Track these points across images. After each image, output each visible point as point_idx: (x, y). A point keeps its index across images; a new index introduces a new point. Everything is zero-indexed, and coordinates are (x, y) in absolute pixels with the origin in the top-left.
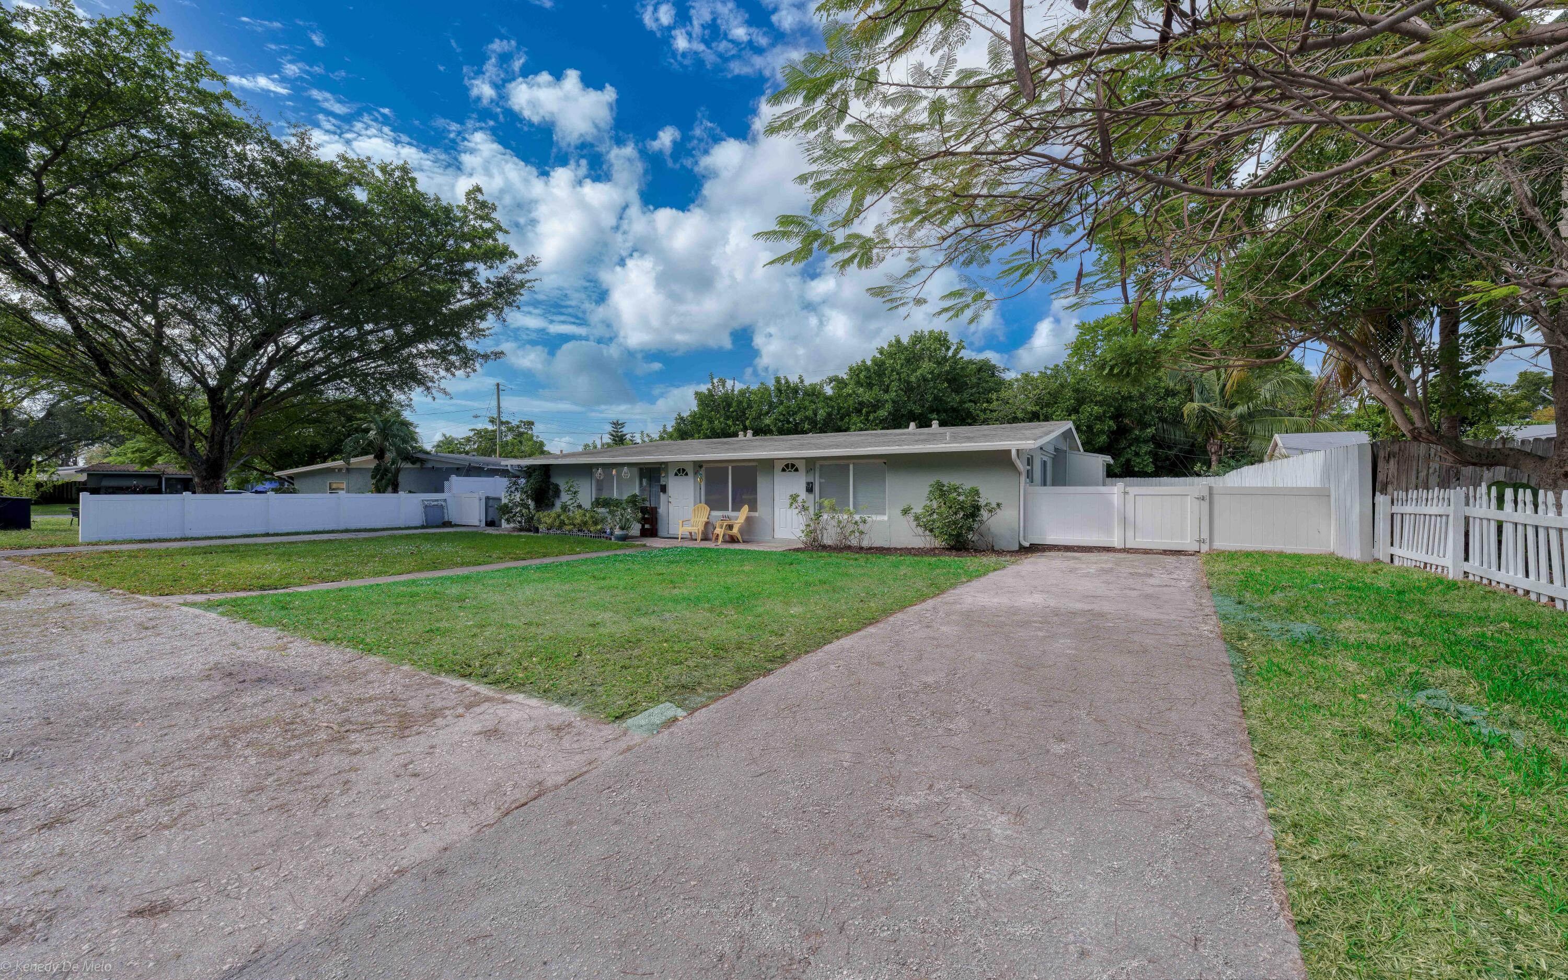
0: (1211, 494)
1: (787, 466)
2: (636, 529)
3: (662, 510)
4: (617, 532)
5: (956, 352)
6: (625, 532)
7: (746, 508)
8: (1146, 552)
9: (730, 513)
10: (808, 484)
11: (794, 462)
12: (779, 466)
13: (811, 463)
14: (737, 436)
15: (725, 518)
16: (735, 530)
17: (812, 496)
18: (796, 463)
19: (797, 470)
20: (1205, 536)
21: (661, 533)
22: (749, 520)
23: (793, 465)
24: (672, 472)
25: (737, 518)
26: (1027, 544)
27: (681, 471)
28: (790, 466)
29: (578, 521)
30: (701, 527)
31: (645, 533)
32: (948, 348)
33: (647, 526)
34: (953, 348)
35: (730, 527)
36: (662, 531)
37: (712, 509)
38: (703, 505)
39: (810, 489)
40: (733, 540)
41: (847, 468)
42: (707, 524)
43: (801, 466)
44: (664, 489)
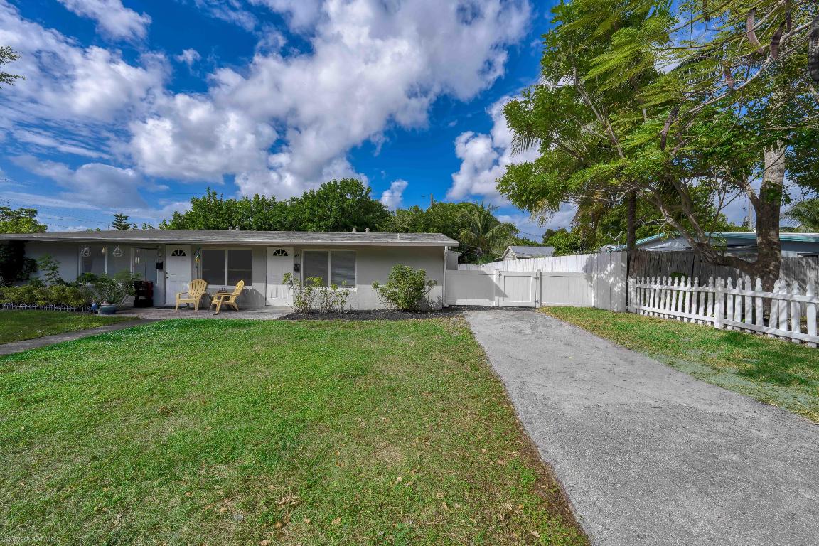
0: (541, 275)
1: (278, 251)
2: (129, 300)
3: (158, 284)
4: (104, 305)
5: (367, 194)
6: (113, 306)
7: (242, 282)
8: (513, 308)
9: (226, 287)
10: (296, 265)
11: (283, 248)
12: (271, 251)
13: (298, 249)
14: (228, 229)
15: (220, 291)
16: (232, 301)
17: (298, 274)
18: (286, 249)
19: (286, 255)
20: (538, 298)
21: (156, 303)
22: (244, 292)
23: (283, 251)
24: (169, 253)
25: (233, 290)
26: (447, 305)
27: (179, 252)
28: (281, 252)
29: (54, 295)
30: (199, 298)
31: (139, 305)
32: (363, 190)
33: (141, 298)
34: (365, 190)
35: (227, 299)
36: (157, 301)
37: (208, 283)
38: (200, 280)
39: (297, 269)
40: (229, 309)
41: (326, 254)
42: (204, 296)
43: (290, 251)
44: (160, 266)
